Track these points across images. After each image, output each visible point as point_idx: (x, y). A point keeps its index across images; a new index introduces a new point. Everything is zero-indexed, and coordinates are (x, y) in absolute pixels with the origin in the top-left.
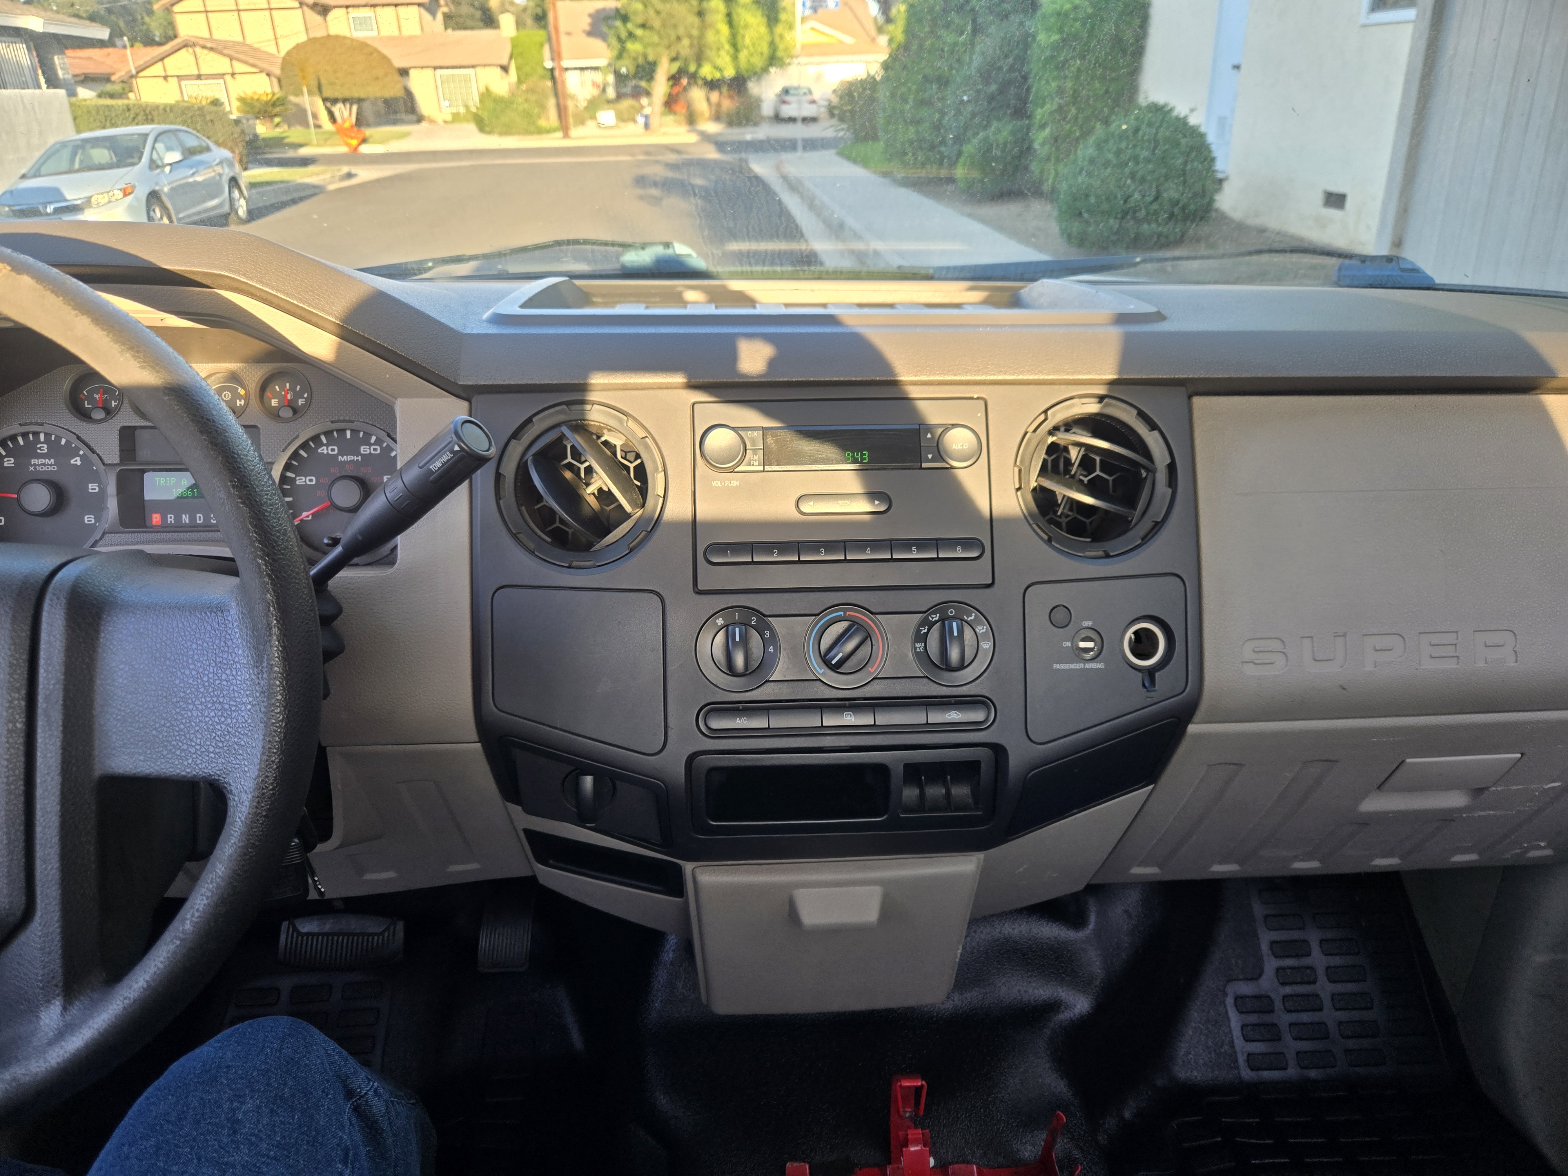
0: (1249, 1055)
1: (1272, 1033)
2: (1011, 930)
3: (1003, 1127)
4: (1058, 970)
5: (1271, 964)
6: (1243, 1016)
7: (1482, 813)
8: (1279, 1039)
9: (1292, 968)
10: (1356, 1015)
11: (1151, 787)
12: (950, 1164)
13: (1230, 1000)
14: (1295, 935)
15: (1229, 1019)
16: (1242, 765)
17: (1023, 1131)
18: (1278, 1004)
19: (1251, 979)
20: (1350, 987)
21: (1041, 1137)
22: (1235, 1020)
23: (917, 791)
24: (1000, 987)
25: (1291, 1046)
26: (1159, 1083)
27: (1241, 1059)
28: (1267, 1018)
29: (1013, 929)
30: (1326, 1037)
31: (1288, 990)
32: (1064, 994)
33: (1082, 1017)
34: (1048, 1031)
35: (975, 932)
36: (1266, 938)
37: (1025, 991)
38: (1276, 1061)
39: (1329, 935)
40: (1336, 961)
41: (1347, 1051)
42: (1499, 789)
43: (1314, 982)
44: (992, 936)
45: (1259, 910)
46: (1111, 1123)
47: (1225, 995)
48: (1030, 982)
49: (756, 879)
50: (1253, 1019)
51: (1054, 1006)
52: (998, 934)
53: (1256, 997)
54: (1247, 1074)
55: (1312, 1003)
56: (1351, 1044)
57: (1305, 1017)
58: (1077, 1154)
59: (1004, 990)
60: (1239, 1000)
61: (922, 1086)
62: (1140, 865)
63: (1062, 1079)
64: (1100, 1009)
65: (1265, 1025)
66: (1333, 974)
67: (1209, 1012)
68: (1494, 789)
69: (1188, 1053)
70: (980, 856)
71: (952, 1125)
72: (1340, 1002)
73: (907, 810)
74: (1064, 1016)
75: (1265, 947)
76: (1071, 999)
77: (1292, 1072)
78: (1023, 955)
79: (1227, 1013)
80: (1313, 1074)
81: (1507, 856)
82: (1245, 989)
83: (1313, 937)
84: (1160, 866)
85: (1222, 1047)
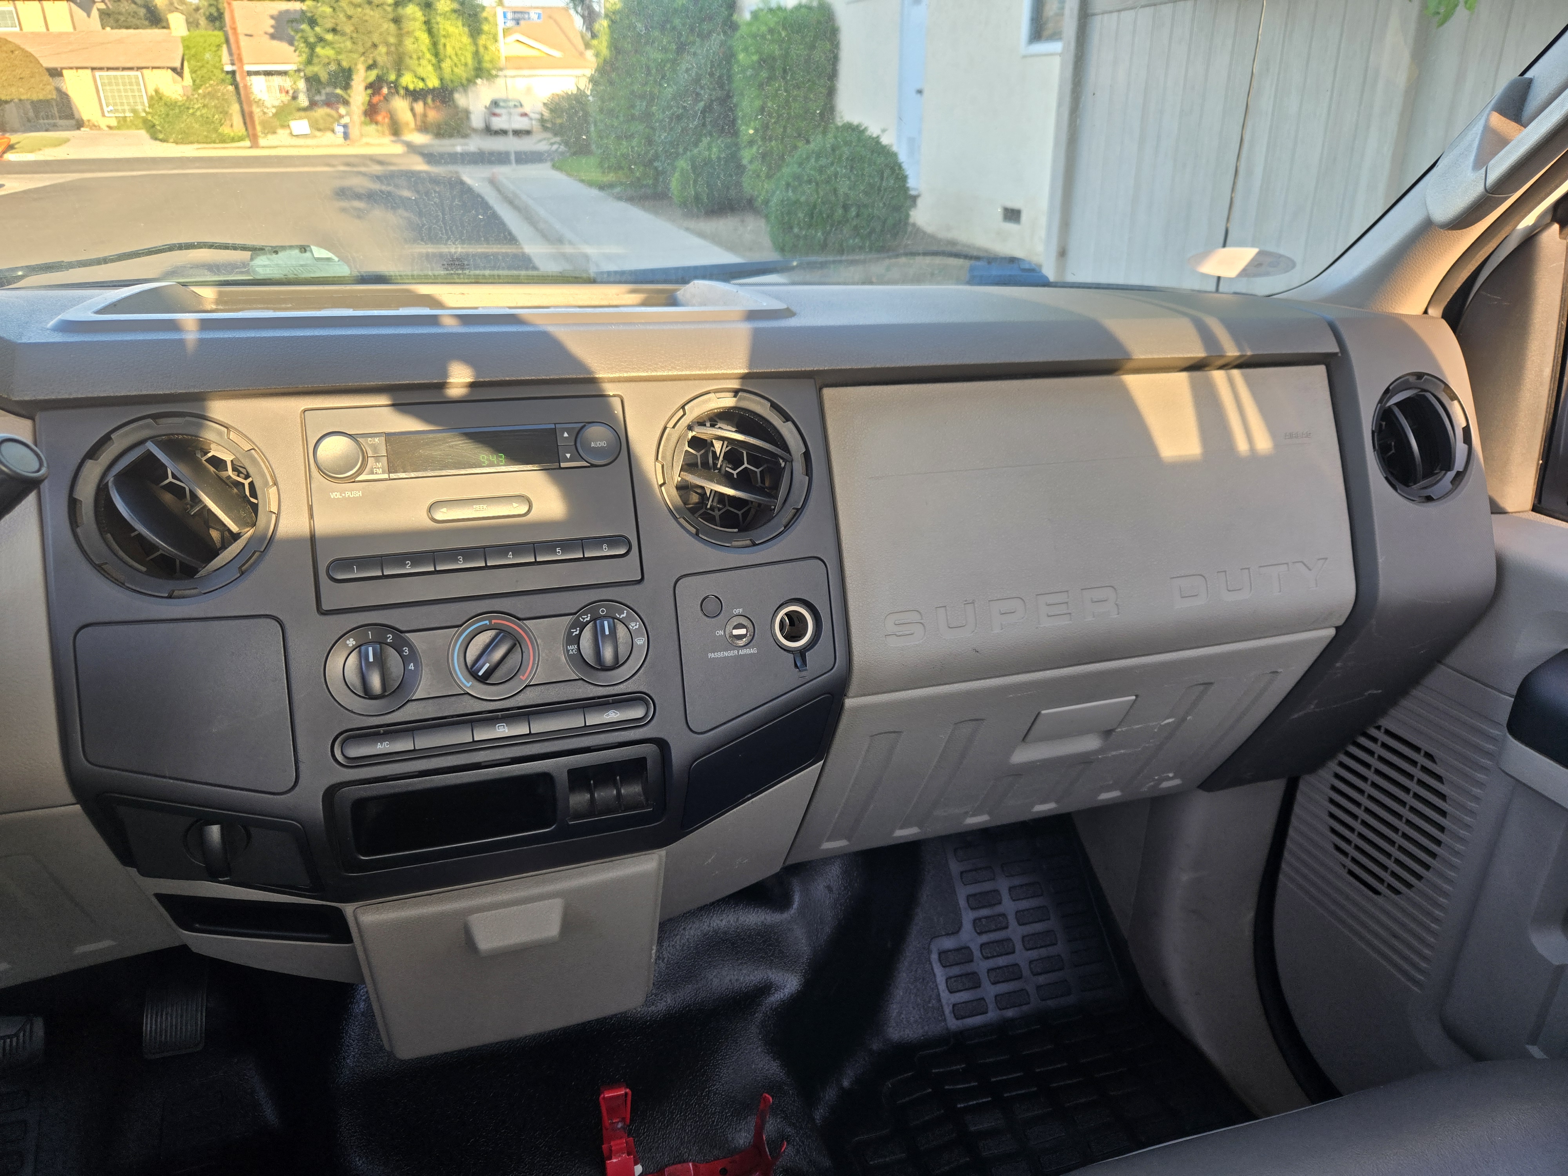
0: (954, 1005)
1: (972, 981)
2: (719, 922)
3: (718, 1119)
4: (766, 953)
5: (968, 917)
6: (947, 969)
7: (1114, 753)
8: (979, 986)
9: (986, 918)
10: (1043, 952)
11: (822, 761)
12: (666, 1166)
13: (934, 957)
14: (987, 886)
15: (935, 975)
16: (900, 732)
17: (737, 1119)
18: (977, 953)
19: (953, 933)
20: (1038, 927)
21: (753, 1122)
22: (940, 974)
23: (588, 796)
24: (712, 980)
25: (990, 991)
26: (875, 1047)
27: (947, 1011)
28: (968, 968)
29: (722, 920)
30: (1020, 978)
31: (984, 938)
32: (775, 976)
33: (792, 995)
34: (759, 1016)
35: (684, 929)
36: (962, 893)
37: (737, 980)
38: (978, 1007)
39: (1017, 881)
40: (1024, 904)
41: (1039, 988)
42: (1124, 729)
43: (1006, 928)
44: (701, 931)
45: (955, 867)
46: (830, 1094)
47: (930, 952)
48: (741, 970)
49: (425, 911)
50: (956, 970)
51: (765, 989)
52: (707, 928)
53: (957, 950)
54: (953, 1024)
55: (1004, 947)
56: (1041, 980)
57: (1001, 961)
58: (789, 1130)
59: (716, 982)
60: (943, 954)
61: (626, 1094)
62: (829, 840)
63: (774, 1060)
64: (808, 986)
65: (967, 974)
66: (1022, 918)
67: (916, 971)
68: (1119, 730)
69: (900, 1013)
70: (662, 852)
71: (668, 1126)
72: (1031, 942)
73: (577, 816)
74: (776, 997)
75: (962, 903)
76: (780, 980)
77: (992, 1015)
78: (733, 944)
79: (932, 969)
80: (1010, 1013)
81: (1145, 789)
82: (948, 943)
83: (1003, 885)
84: (849, 839)
85: (929, 1002)
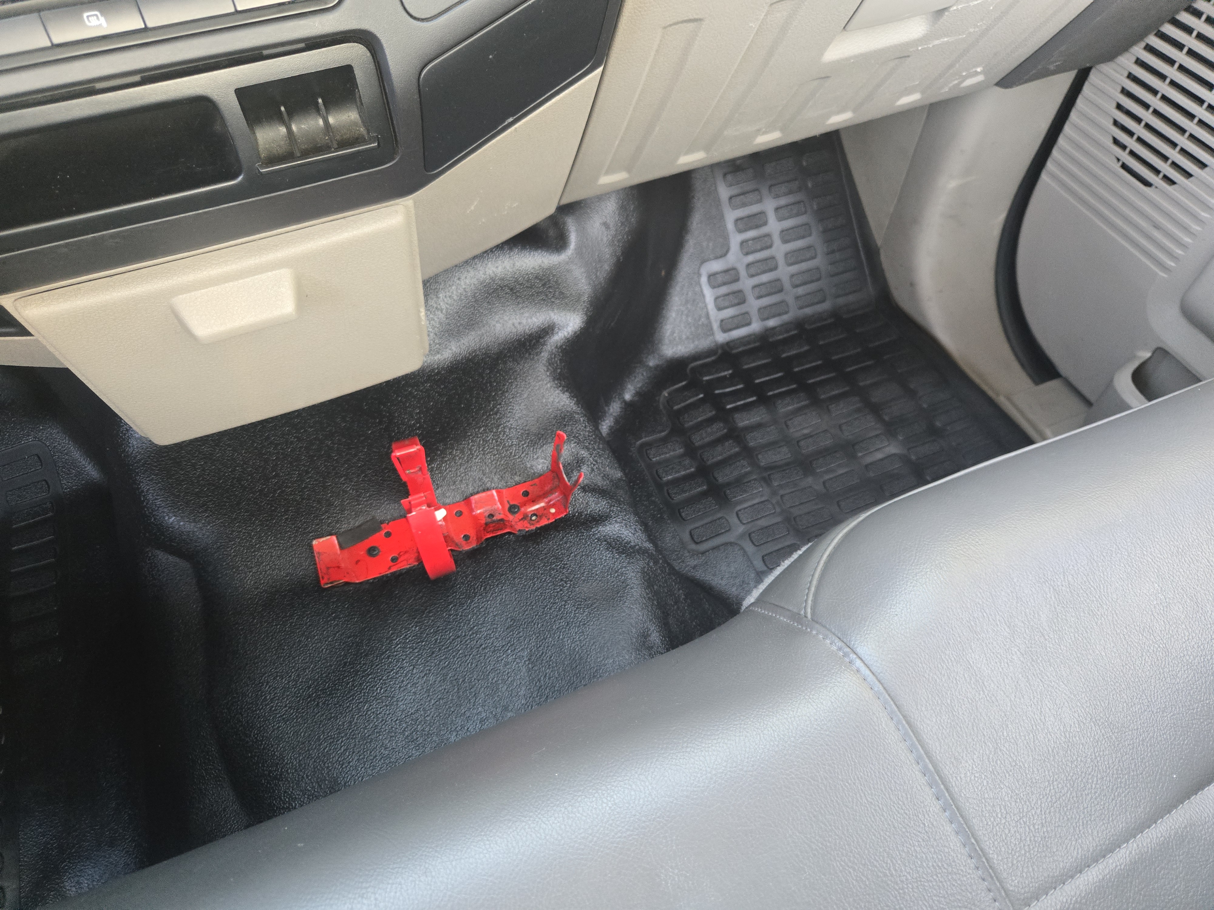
0: (722, 321)
1: (739, 298)
2: (494, 269)
3: (515, 450)
4: (547, 295)
5: (736, 239)
6: (716, 289)
7: (937, 42)
8: (743, 301)
9: (754, 239)
10: (804, 266)
11: (600, 69)
12: (472, 495)
13: (704, 280)
14: (754, 209)
15: (704, 296)
16: (700, 20)
17: (534, 449)
18: (743, 273)
19: (721, 257)
20: (799, 244)
21: (549, 449)
22: (709, 295)
23: (283, 130)
24: (494, 326)
25: (754, 304)
26: (652, 363)
27: (716, 326)
28: (735, 287)
29: (497, 267)
30: (781, 290)
31: (751, 258)
32: (556, 316)
33: (575, 333)
34: (545, 355)
35: (459, 279)
36: (731, 216)
37: (520, 323)
38: (744, 320)
39: (783, 201)
40: (789, 223)
41: (797, 298)
42: (959, 7)
43: (770, 246)
44: (477, 279)
45: (724, 192)
46: (615, 408)
47: (699, 275)
48: (523, 313)
49: (108, 297)
50: (724, 290)
51: (547, 331)
52: (483, 276)
53: (726, 271)
54: (721, 337)
55: (769, 265)
56: (800, 291)
57: (765, 278)
58: (584, 453)
59: (498, 326)
60: (712, 276)
61: (419, 450)
62: (608, 172)
63: (563, 393)
64: (591, 322)
65: (734, 293)
66: (786, 236)
67: (687, 294)
68: (955, 8)
69: (673, 333)
70: (408, 202)
71: (468, 462)
72: (793, 258)
73: (272, 160)
74: (559, 337)
75: (730, 226)
76: (563, 319)
77: (756, 327)
78: (511, 290)
79: (702, 291)
80: (772, 323)
82: (716, 266)
83: (769, 207)
84: (629, 170)
85: (699, 320)
